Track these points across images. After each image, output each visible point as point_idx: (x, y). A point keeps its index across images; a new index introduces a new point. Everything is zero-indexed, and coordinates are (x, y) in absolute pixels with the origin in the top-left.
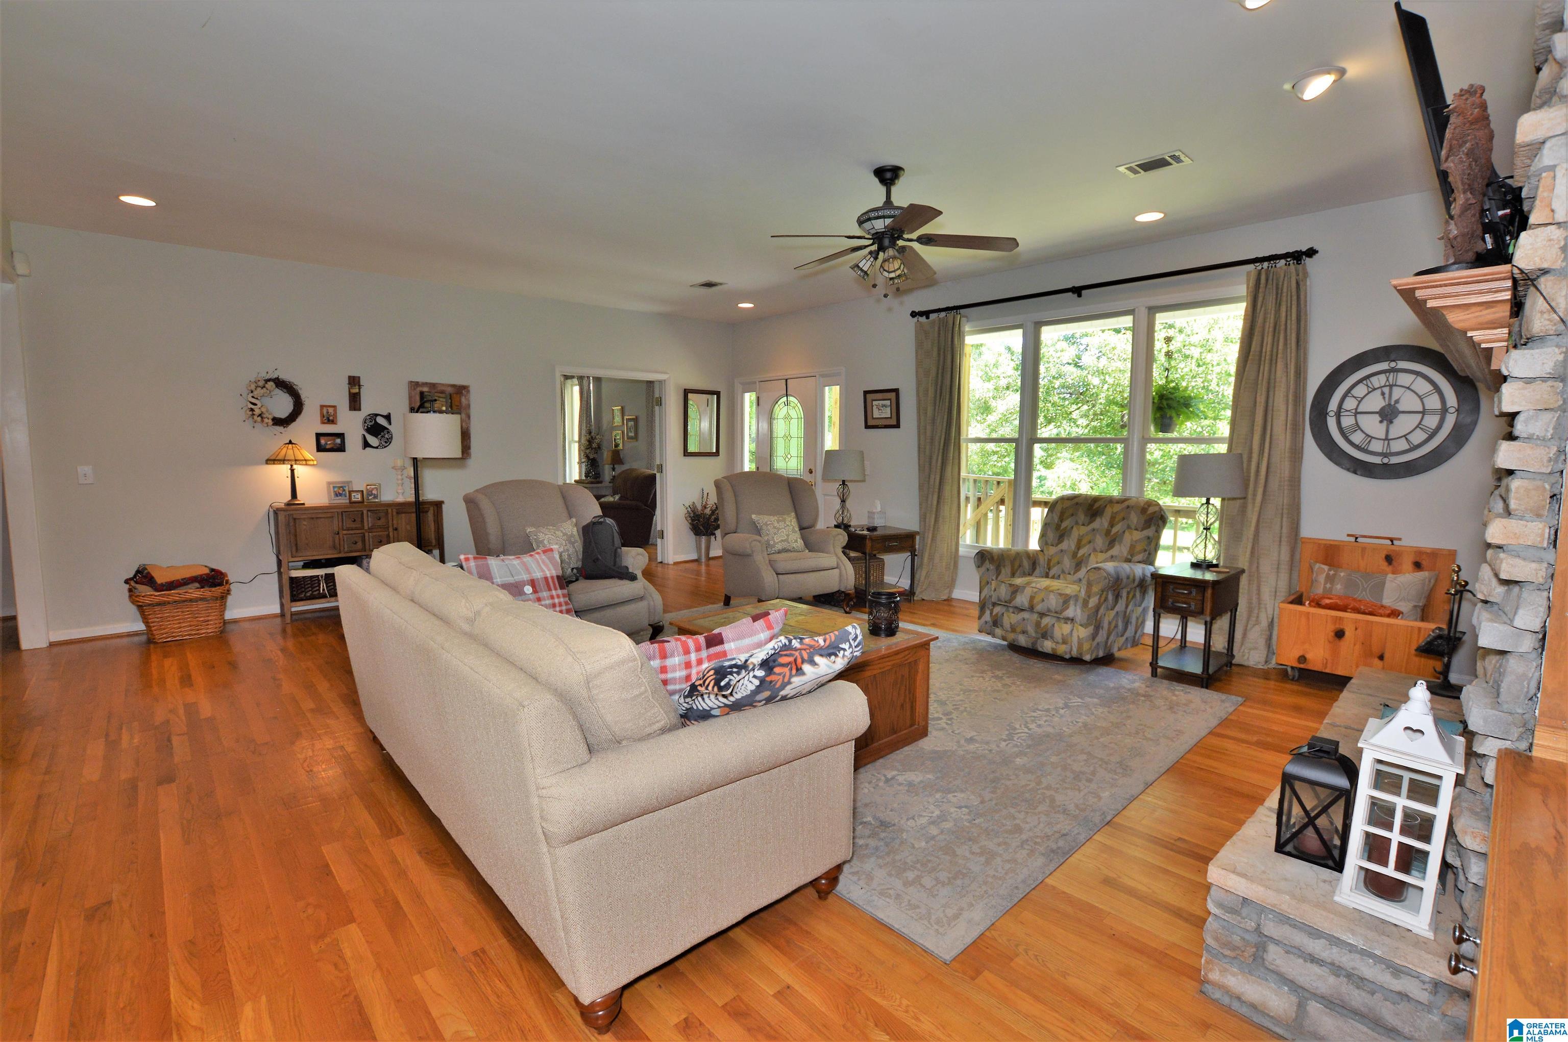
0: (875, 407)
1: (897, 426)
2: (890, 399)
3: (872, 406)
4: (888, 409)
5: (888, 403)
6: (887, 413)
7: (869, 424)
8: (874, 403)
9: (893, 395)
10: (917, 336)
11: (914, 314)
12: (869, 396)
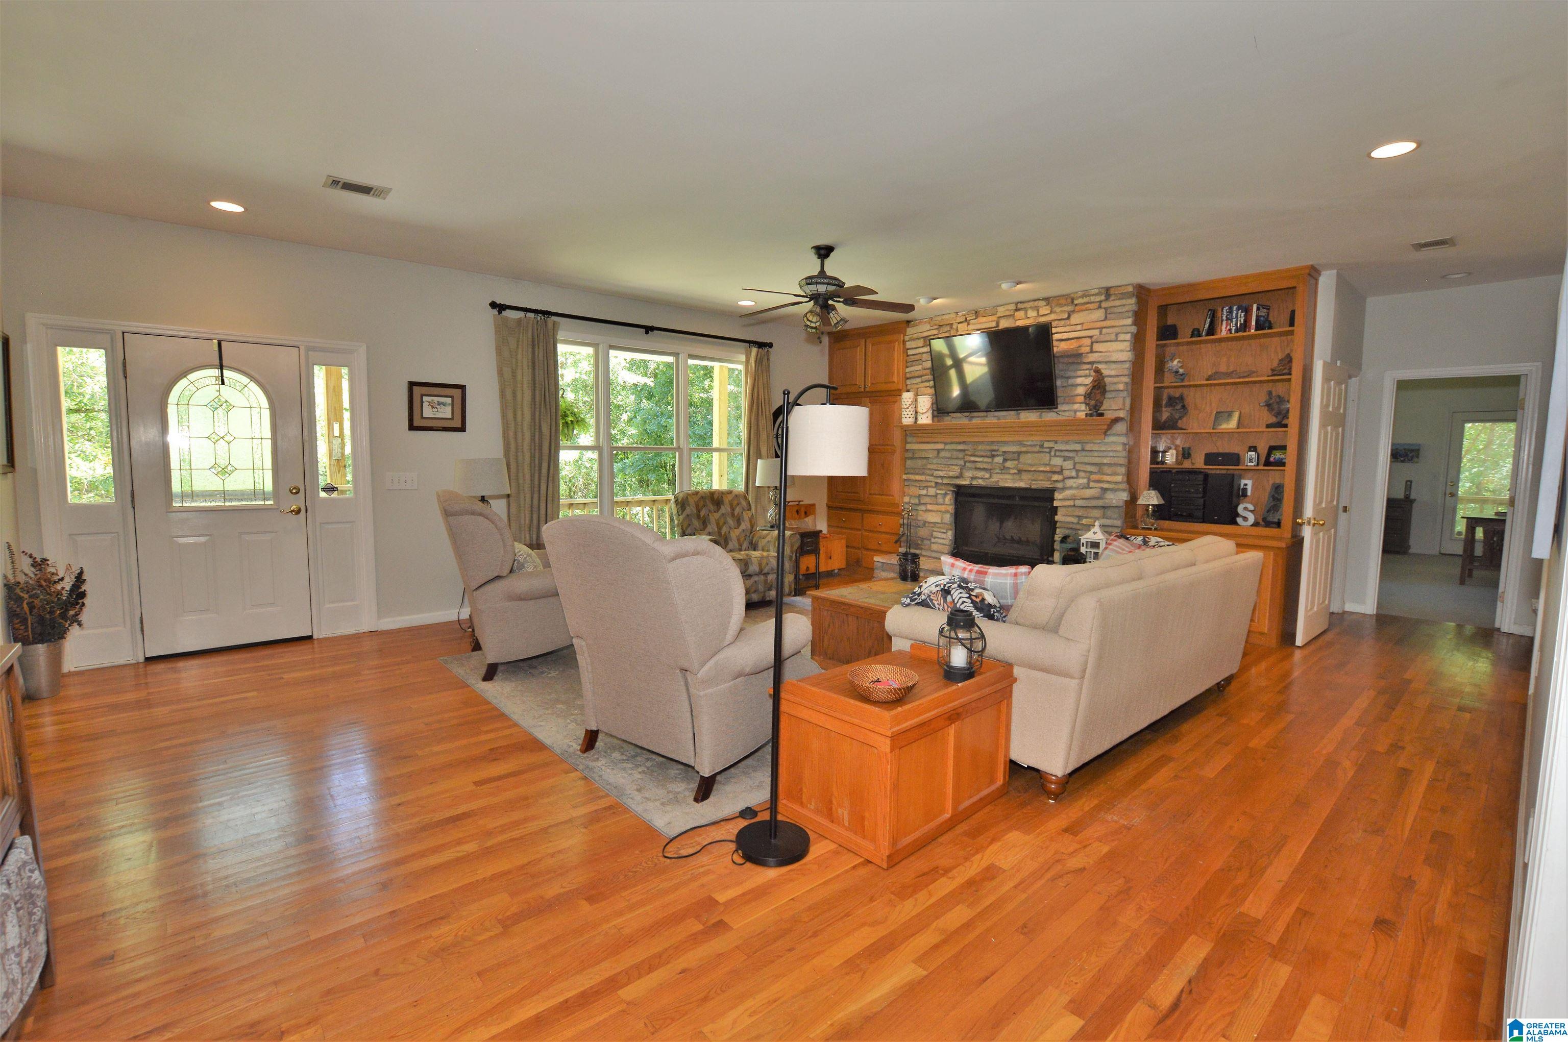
0: (425, 405)
1: (462, 429)
2: (452, 397)
3: (422, 402)
4: (449, 409)
5: (449, 400)
6: (446, 412)
7: (415, 424)
8: (425, 398)
9: (457, 393)
10: (498, 330)
11: (493, 305)
12: (416, 389)
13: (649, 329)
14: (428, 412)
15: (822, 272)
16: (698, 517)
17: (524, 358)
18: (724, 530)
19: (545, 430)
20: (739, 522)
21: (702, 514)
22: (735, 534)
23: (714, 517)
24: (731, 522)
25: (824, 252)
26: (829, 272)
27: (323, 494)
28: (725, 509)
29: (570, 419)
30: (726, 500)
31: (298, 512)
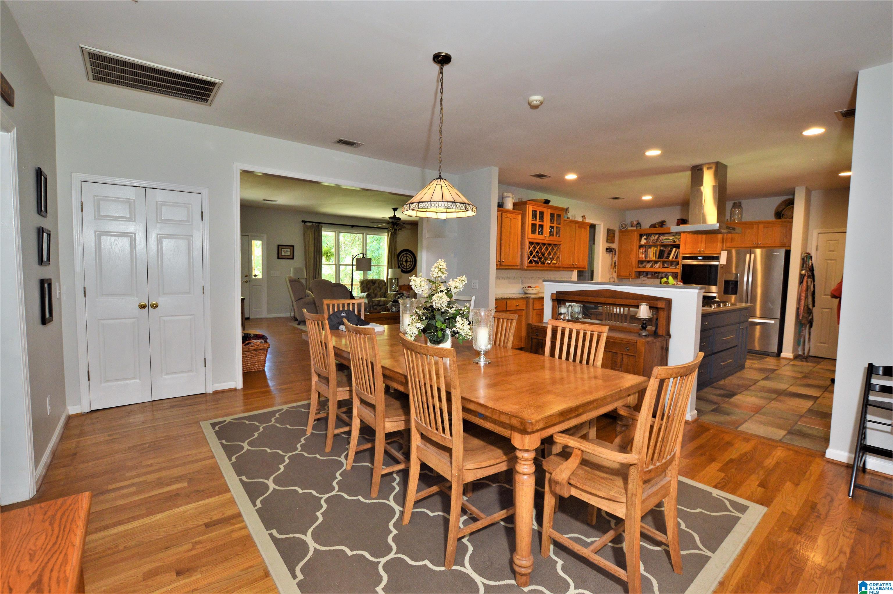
1: (293, 259)
2: (290, 249)
4: (289, 253)
7: (279, 257)
8: (282, 250)
9: (292, 248)
10: (304, 230)
11: (303, 221)
12: (280, 247)
13: (353, 226)
14: (283, 254)
15: (395, 215)
16: (367, 287)
17: (311, 237)
18: (376, 292)
19: (318, 259)
20: (381, 289)
21: (368, 286)
22: (379, 293)
23: (372, 288)
24: (378, 289)
25: (395, 210)
26: (397, 216)
27: (253, 277)
28: (376, 285)
29: (329, 254)
30: (377, 282)
31: (247, 282)
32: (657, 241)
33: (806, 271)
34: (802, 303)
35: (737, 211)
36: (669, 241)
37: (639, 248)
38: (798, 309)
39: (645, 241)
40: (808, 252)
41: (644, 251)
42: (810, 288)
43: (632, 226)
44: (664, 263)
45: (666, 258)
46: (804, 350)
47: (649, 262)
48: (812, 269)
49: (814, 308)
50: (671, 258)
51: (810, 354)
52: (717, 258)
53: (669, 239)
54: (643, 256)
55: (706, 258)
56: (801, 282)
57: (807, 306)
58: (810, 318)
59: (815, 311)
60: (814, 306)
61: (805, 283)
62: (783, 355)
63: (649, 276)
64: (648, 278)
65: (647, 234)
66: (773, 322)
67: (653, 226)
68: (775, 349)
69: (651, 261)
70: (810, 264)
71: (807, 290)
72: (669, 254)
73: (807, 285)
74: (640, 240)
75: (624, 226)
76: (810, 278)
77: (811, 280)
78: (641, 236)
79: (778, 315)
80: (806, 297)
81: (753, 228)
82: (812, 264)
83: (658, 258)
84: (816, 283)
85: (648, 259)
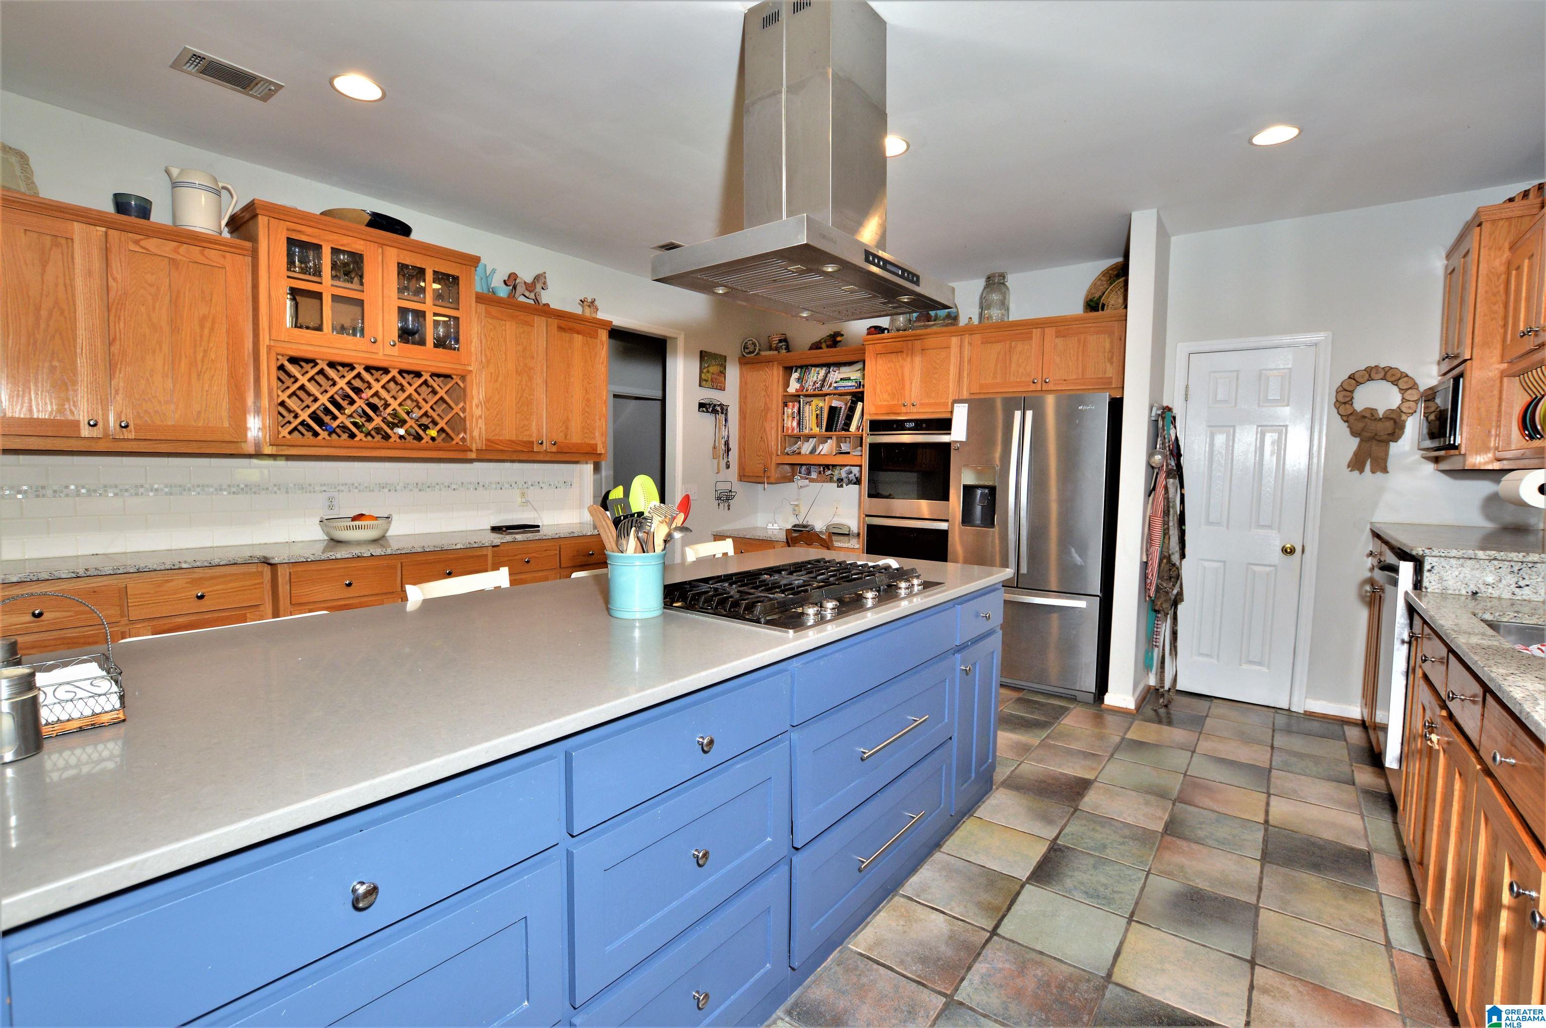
32: (822, 386)
33: (1165, 457)
34: (1156, 550)
35: (995, 297)
36: (850, 384)
37: (785, 405)
38: (1145, 565)
39: (798, 386)
40: (1165, 404)
41: (796, 410)
42: (1174, 507)
43: (771, 349)
44: (840, 440)
45: (843, 429)
46: (1162, 679)
47: (808, 437)
48: (1176, 452)
49: (1184, 562)
50: (853, 428)
51: (1179, 687)
52: (945, 425)
53: (849, 379)
54: (795, 424)
55: (921, 425)
56: (1151, 491)
57: (1165, 558)
58: (1175, 592)
59: (1188, 569)
60: (1183, 556)
61: (1160, 491)
62: (1110, 699)
63: (814, 475)
64: (812, 481)
65: (801, 367)
66: (1081, 604)
67: (816, 346)
68: (1089, 683)
69: (813, 437)
70: (1173, 438)
71: (1166, 513)
72: (849, 418)
73: (1167, 499)
74: (787, 385)
75: (751, 348)
76: (1174, 478)
77: (1177, 481)
78: (789, 370)
79: (1095, 586)
80: (1166, 533)
81: (1031, 338)
82: (1177, 438)
83: (826, 431)
84: (1186, 491)
85: (807, 431)
